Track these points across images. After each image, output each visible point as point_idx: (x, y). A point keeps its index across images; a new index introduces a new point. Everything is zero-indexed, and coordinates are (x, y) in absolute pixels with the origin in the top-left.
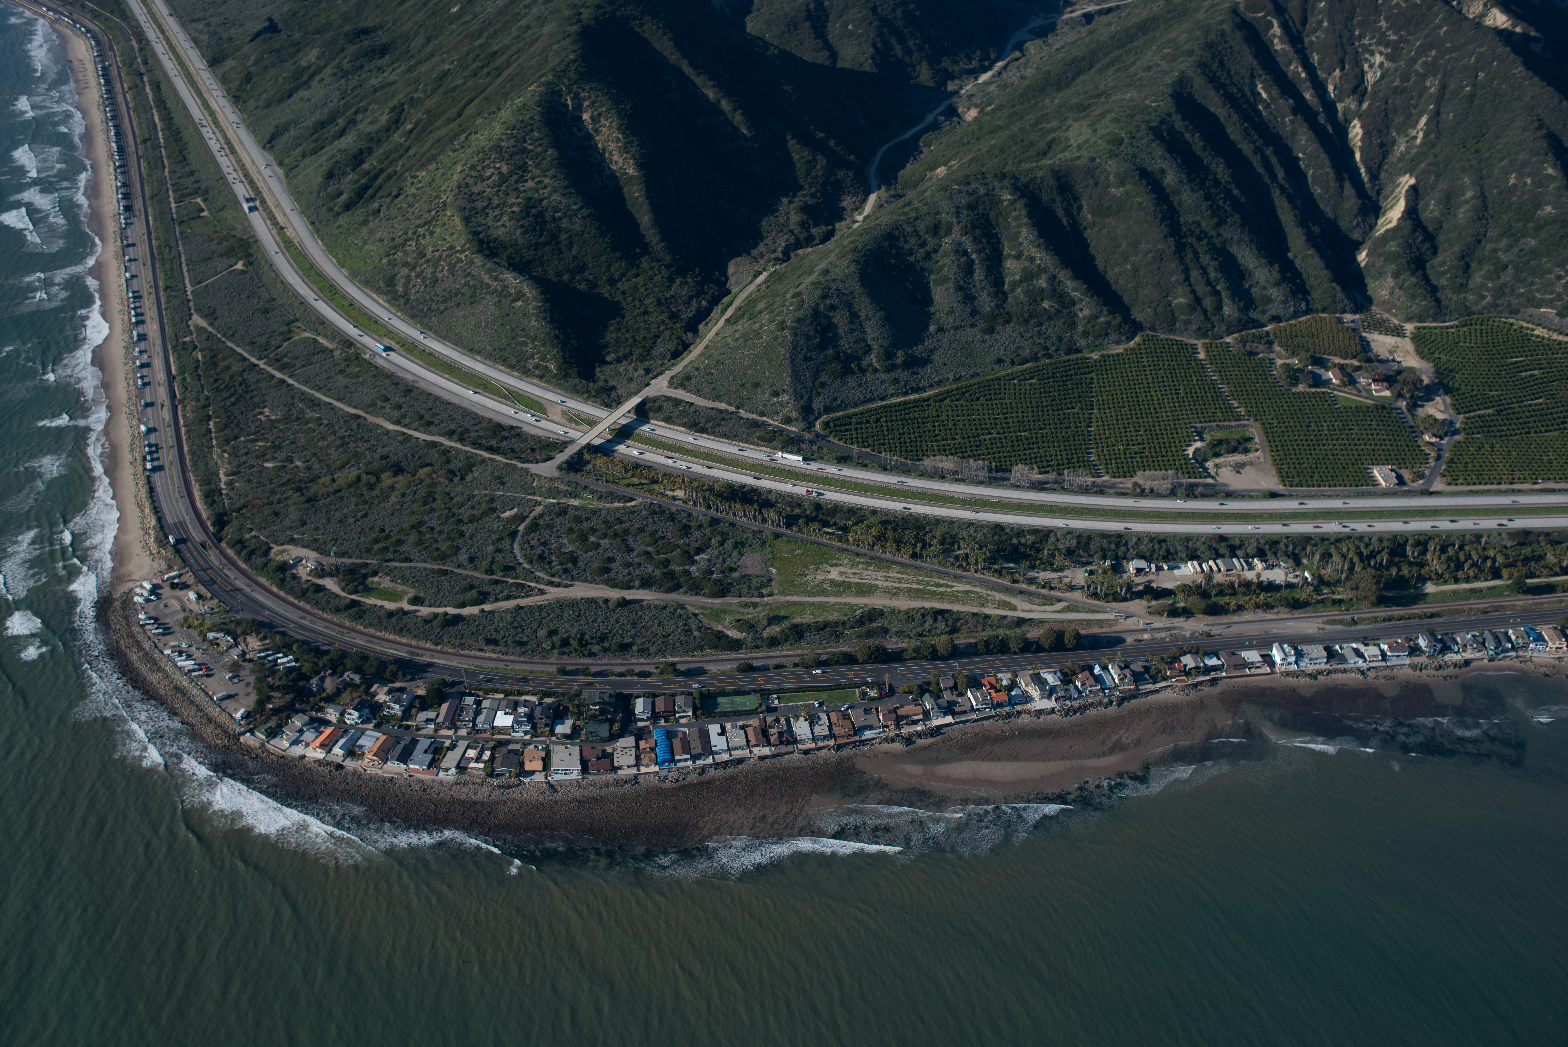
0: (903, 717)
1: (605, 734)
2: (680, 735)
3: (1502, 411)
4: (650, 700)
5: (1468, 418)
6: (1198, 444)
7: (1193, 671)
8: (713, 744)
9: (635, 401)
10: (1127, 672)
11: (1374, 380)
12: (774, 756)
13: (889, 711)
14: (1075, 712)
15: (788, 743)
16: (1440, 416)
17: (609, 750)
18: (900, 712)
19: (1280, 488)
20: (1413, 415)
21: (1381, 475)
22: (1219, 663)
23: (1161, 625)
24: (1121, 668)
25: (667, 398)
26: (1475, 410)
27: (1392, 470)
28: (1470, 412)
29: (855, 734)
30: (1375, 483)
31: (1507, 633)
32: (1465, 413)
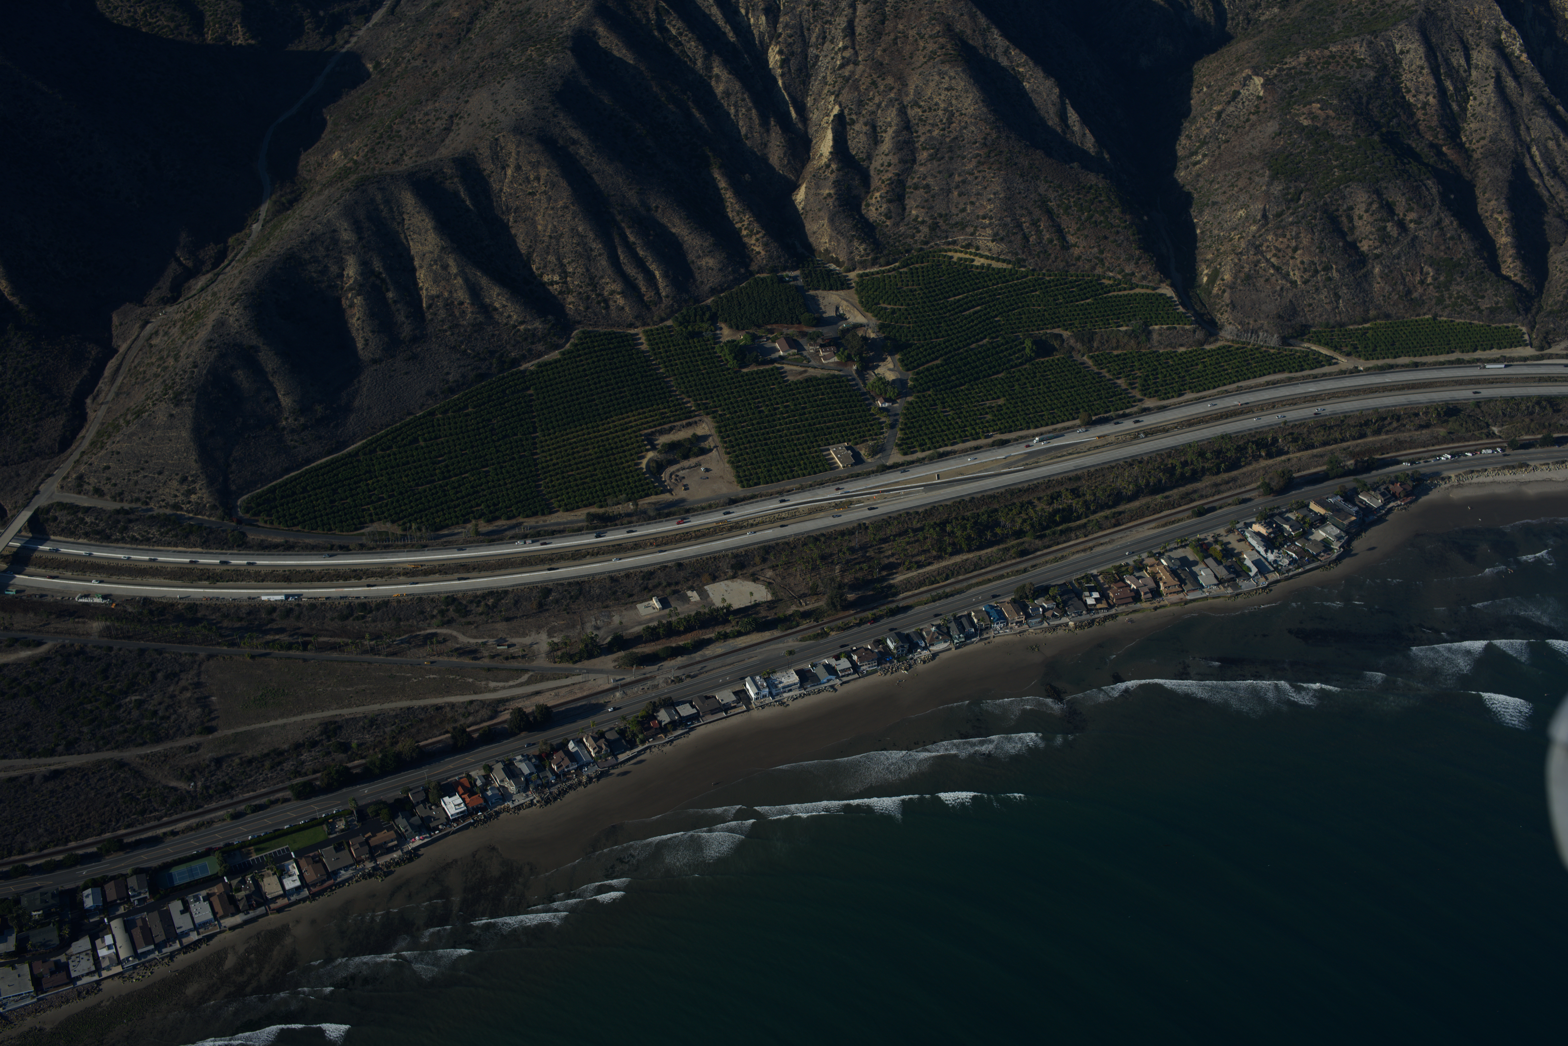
0: (377, 847)
1: (56, 941)
2: (139, 923)
3: (949, 358)
4: (99, 889)
5: (918, 374)
6: (650, 455)
7: (669, 727)
8: (176, 925)
9: (25, 515)
10: (602, 743)
11: (822, 346)
12: (246, 922)
13: (361, 844)
14: (555, 799)
15: (259, 905)
16: (890, 376)
17: (63, 958)
18: (374, 841)
19: (738, 490)
20: (864, 380)
21: (837, 455)
22: (694, 711)
23: (633, 678)
24: (596, 740)
25: (62, 506)
26: (923, 364)
27: (848, 448)
28: (919, 366)
29: (329, 878)
30: (832, 466)
31: (970, 614)
32: (914, 368)
